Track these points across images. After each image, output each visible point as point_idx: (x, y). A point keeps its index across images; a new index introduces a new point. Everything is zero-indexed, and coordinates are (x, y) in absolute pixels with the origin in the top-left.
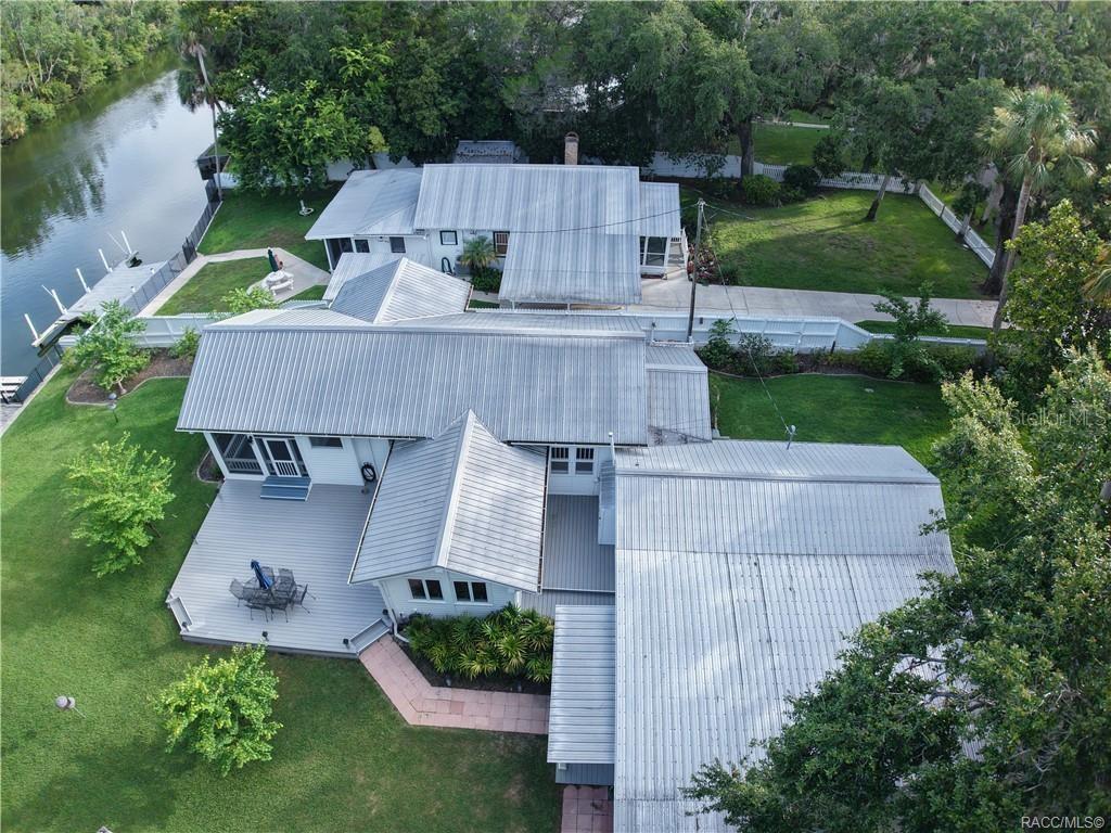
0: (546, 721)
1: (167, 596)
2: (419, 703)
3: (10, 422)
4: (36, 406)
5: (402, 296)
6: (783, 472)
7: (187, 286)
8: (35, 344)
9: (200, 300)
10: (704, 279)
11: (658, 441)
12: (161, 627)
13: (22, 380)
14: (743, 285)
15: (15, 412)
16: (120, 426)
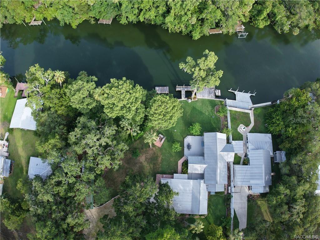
0: (179, 174)
1: (188, 135)
2: (180, 162)
3: (211, 99)
4: (215, 101)
5: (226, 154)
6: (201, 197)
7: (243, 112)
8: (229, 91)
9: (239, 117)
10: (248, 197)
11: (206, 185)
12: (185, 136)
13: (220, 95)
14: (248, 203)
15: (213, 98)
16: (211, 118)
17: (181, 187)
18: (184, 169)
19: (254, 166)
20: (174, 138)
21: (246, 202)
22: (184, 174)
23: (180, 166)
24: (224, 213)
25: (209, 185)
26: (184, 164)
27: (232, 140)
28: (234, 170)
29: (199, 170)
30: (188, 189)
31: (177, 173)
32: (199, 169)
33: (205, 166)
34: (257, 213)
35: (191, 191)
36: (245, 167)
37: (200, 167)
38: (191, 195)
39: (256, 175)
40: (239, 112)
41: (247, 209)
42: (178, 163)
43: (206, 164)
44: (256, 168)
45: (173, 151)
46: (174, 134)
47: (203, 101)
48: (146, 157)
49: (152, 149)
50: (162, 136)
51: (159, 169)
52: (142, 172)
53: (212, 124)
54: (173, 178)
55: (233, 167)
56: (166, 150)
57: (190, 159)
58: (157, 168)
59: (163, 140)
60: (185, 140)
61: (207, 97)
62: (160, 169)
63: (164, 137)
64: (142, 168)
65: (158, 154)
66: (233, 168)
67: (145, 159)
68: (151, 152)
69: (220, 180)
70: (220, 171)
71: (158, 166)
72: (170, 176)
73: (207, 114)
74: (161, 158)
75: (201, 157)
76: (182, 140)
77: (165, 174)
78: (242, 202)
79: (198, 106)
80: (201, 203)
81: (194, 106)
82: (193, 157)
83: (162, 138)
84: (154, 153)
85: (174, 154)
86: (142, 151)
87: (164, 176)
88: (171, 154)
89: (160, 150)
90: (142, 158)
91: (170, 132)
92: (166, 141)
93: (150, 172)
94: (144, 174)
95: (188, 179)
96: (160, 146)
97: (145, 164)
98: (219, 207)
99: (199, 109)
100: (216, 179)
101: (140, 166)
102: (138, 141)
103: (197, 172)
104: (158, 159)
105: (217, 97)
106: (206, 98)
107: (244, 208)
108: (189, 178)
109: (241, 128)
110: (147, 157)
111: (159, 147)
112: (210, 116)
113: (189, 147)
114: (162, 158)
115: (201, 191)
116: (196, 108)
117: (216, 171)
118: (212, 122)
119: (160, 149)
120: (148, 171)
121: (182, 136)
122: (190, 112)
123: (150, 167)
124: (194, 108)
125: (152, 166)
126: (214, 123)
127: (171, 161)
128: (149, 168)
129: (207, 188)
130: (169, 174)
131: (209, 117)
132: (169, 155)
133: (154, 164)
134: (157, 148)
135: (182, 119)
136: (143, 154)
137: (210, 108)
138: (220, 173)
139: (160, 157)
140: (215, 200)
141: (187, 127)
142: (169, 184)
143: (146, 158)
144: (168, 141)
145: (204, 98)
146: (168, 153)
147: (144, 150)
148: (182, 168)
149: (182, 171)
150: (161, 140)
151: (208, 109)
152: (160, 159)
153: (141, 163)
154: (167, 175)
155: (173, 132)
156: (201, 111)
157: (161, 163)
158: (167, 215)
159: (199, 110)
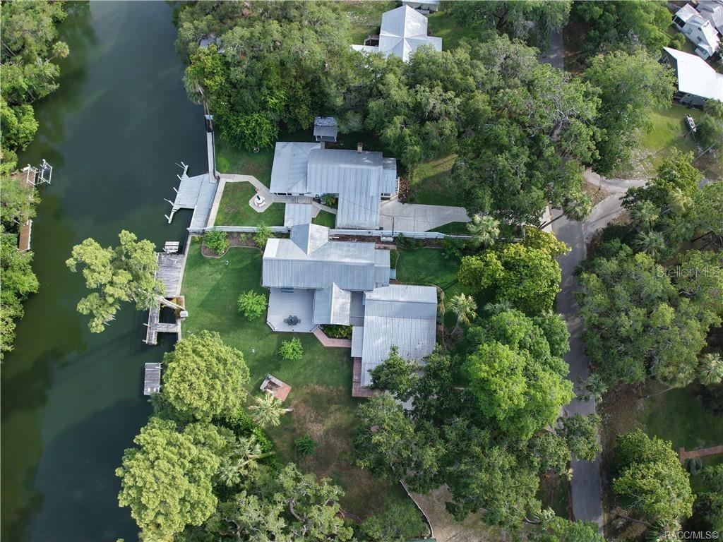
0: (351, 345)
1: (266, 321)
2: (326, 342)
3: (184, 263)
4: (191, 257)
5: (312, 241)
6: (401, 299)
7: (223, 197)
8: (170, 222)
9: (232, 207)
10: (403, 201)
11: (377, 287)
12: (267, 329)
13: (178, 243)
14: (416, 203)
15: (184, 259)
16: (230, 267)
17: (380, 340)
18: (341, 334)
19: (341, 186)
20: (272, 354)
21: (414, 206)
22: (351, 334)
23: (333, 342)
24: (435, 251)
25: (377, 281)
26: (330, 333)
27: (283, 225)
28: (347, 227)
29: (344, 300)
30: (384, 327)
31: (351, 349)
32: (341, 301)
33: (336, 289)
34: (437, 185)
35: (389, 320)
36: (343, 204)
37: (337, 298)
38: (396, 321)
39: (359, 183)
40: (221, 204)
41: (428, 206)
42: (328, 348)
43: (332, 285)
44: (345, 181)
45: (300, 357)
46: (261, 353)
47: (187, 283)
48: (313, 422)
49: (296, 406)
50: (266, 383)
51: (340, 391)
52: (346, 429)
53: (243, 268)
54: (360, 359)
55: (339, 228)
56: (298, 374)
57: (319, 320)
58: (338, 395)
59: (274, 380)
60: (276, 329)
61: (179, 272)
62: (341, 388)
63: (268, 379)
64: (337, 431)
65: (308, 393)
66: (343, 228)
67: (317, 423)
68: (302, 410)
69: (367, 259)
70: (346, 256)
71: (335, 394)
72: (356, 366)
73: (220, 276)
74: (316, 386)
75: (317, 295)
76: (277, 335)
77: (352, 376)
78: (412, 215)
79: (198, 294)
80: (413, 300)
81: (196, 303)
82: (316, 312)
83: (271, 383)
84: (305, 401)
85: (307, 355)
86: (299, 431)
87: (355, 378)
88: (309, 363)
89: (297, 387)
90: (317, 430)
91: (256, 363)
92: (277, 373)
93: (347, 410)
94: (353, 424)
95: (363, 326)
96: (288, 388)
97: (329, 423)
98: (421, 261)
99: (207, 293)
100: (363, 267)
101: (333, 436)
102: (275, 441)
103: (348, 306)
104: (319, 393)
105: (181, 251)
106: (181, 275)
107: (426, 211)
108: (362, 324)
109: (259, 204)
110: (312, 419)
111: (292, 391)
112: (225, 270)
113: (292, 321)
114: (317, 383)
115: (389, 298)
116: (203, 301)
117: (347, 266)
118: (240, 266)
119: (295, 387)
120: (345, 417)
121: (267, 335)
122: (212, 316)
123: (336, 410)
124: (204, 305)
125: (333, 407)
126: (241, 261)
127: (324, 362)
128: (338, 415)
129: (383, 286)
130: (351, 367)
131: (226, 273)
132: (310, 368)
133: (330, 401)
134: (291, 396)
135: (226, 335)
136: (306, 428)
137: (206, 269)
138: (352, 257)
139: (314, 389)
140: (407, 269)
141: (248, 324)
142: (373, 367)
143: (316, 421)
144: (278, 368)
145: (181, 280)
146: (306, 369)
147: (296, 425)
148: (339, 338)
149: (346, 338)
150: (274, 384)
151: (209, 274)
152: (319, 389)
153: (327, 432)
154: (354, 372)
155: (257, 357)
156: (210, 288)
157: (327, 387)
158: (440, 372)
159: (209, 294)
